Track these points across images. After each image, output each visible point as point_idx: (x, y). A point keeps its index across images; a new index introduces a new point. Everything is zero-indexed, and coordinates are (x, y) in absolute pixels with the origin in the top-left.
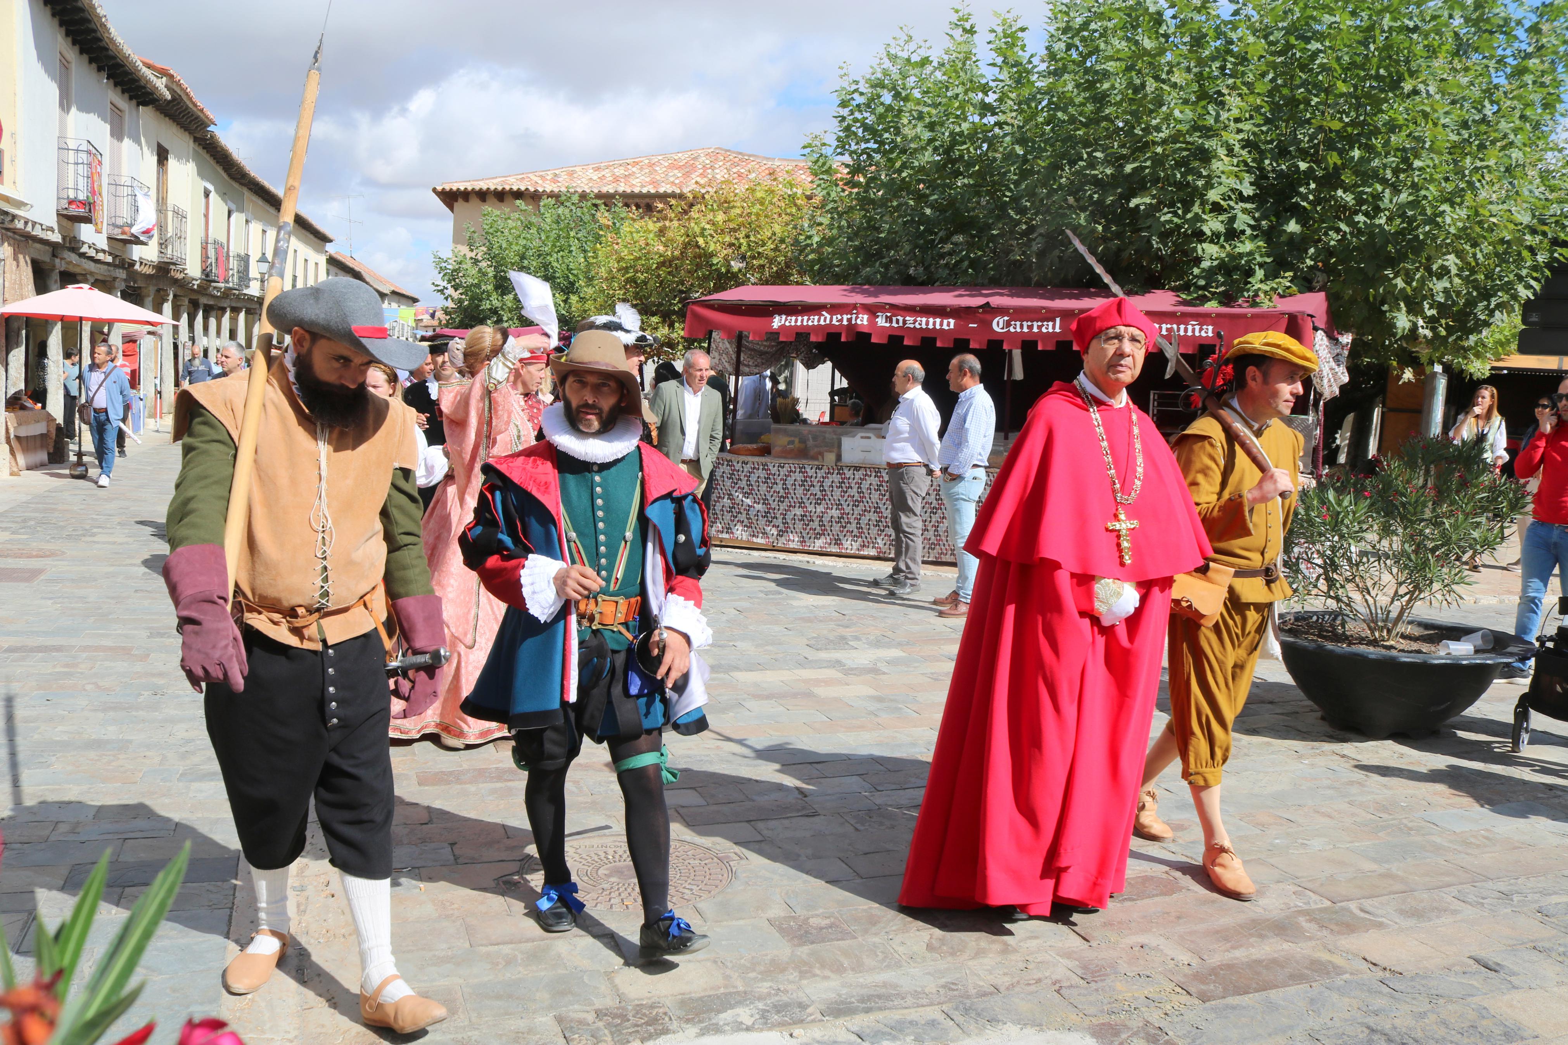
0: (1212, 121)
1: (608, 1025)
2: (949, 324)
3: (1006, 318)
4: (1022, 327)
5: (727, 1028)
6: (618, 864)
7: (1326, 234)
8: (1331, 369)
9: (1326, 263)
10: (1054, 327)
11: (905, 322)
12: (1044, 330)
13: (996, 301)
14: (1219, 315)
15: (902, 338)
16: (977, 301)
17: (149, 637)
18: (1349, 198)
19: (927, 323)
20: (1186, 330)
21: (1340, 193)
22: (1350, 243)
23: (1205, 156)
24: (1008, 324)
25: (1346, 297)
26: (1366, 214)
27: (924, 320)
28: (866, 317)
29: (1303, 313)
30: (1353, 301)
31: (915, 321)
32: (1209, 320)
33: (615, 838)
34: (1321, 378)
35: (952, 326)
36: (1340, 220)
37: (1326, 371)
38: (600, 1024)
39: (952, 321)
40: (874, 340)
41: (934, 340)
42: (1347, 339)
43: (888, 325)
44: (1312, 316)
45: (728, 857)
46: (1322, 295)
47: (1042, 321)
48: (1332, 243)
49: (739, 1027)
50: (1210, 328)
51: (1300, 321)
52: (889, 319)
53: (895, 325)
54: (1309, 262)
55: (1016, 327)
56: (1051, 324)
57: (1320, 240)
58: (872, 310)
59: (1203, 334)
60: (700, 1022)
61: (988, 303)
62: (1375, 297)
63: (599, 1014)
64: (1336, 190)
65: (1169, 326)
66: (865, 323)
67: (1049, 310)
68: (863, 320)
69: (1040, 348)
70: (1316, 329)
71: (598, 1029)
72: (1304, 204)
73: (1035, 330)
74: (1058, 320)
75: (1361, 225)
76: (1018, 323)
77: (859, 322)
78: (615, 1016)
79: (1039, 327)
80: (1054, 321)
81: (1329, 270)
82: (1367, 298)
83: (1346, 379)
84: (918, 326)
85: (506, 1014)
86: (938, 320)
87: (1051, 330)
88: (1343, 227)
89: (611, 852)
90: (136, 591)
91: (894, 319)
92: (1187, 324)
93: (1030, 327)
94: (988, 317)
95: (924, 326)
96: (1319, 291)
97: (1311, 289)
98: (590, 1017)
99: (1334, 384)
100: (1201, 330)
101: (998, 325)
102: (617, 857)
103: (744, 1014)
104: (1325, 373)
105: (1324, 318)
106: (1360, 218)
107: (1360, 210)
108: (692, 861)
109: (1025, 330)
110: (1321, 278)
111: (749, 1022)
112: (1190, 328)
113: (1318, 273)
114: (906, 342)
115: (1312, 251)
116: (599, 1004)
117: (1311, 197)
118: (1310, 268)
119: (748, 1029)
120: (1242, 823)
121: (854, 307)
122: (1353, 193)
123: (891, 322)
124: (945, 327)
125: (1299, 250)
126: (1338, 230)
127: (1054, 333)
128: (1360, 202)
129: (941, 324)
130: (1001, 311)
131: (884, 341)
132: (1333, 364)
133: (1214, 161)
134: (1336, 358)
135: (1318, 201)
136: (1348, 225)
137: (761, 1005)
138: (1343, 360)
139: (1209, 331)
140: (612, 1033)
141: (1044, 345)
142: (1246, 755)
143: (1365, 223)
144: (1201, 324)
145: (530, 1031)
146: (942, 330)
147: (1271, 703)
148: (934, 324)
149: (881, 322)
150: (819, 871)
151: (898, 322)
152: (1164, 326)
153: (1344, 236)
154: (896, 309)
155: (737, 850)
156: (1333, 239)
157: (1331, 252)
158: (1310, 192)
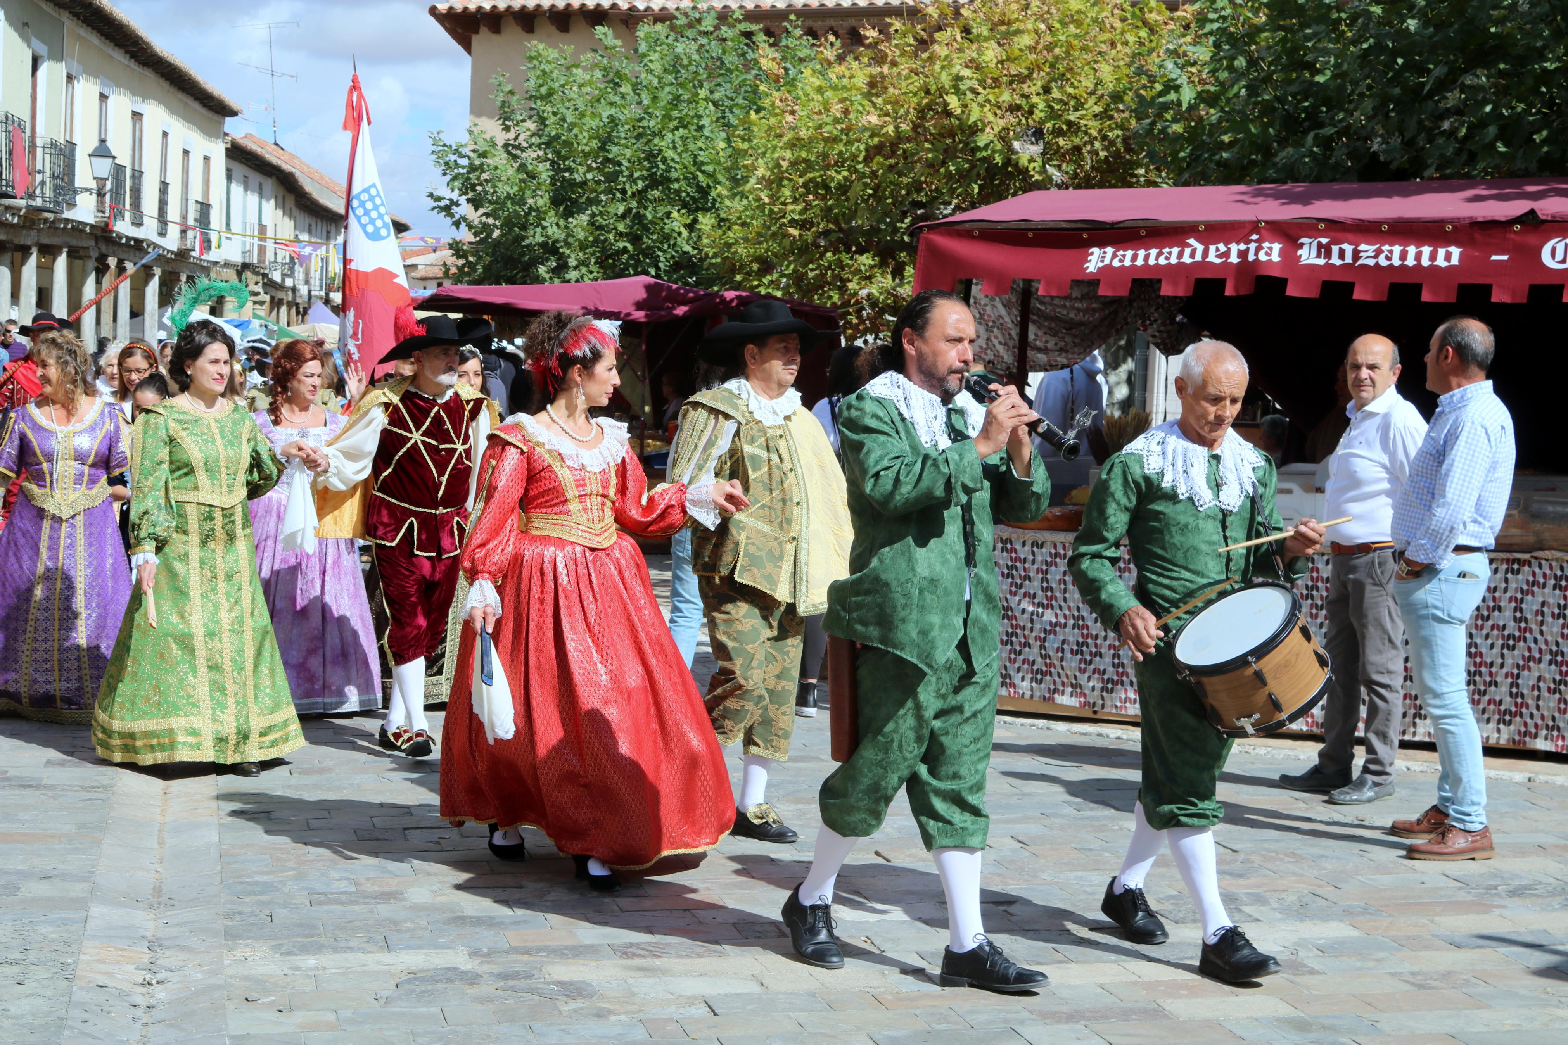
2: (1449, 256)
11: (1356, 255)
13: (1553, 206)
15: (1350, 286)
16: (1505, 209)
19: (1403, 256)
27: (1397, 249)
28: (1277, 247)
31: (1378, 252)
35: (1455, 261)
39: (1456, 251)
40: (1293, 292)
41: (1418, 289)
43: (1321, 262)
52: (1325, 251)
53: (1336, 261)
58: (1290, 233)
61: (1532, 212)
66: (1275, 258)
68: (1271, 253)
77: (1262, 257)
84: (1383, 262)
86: (1426, 250)
91: (1335, 249)
94: (1531, 239)
95: (1396, 262)
114: (1358, 294)
121: (1254, 226)
123: (1328, 255)
124: (1441, 262)
129: (1433, 257)
130: (1560, 226)
131: (1314, 293)
146: (1434, 269)
148: (1418, 256)
149: (1308, 255)
151: (1342, 254)
154: (1338, 228)
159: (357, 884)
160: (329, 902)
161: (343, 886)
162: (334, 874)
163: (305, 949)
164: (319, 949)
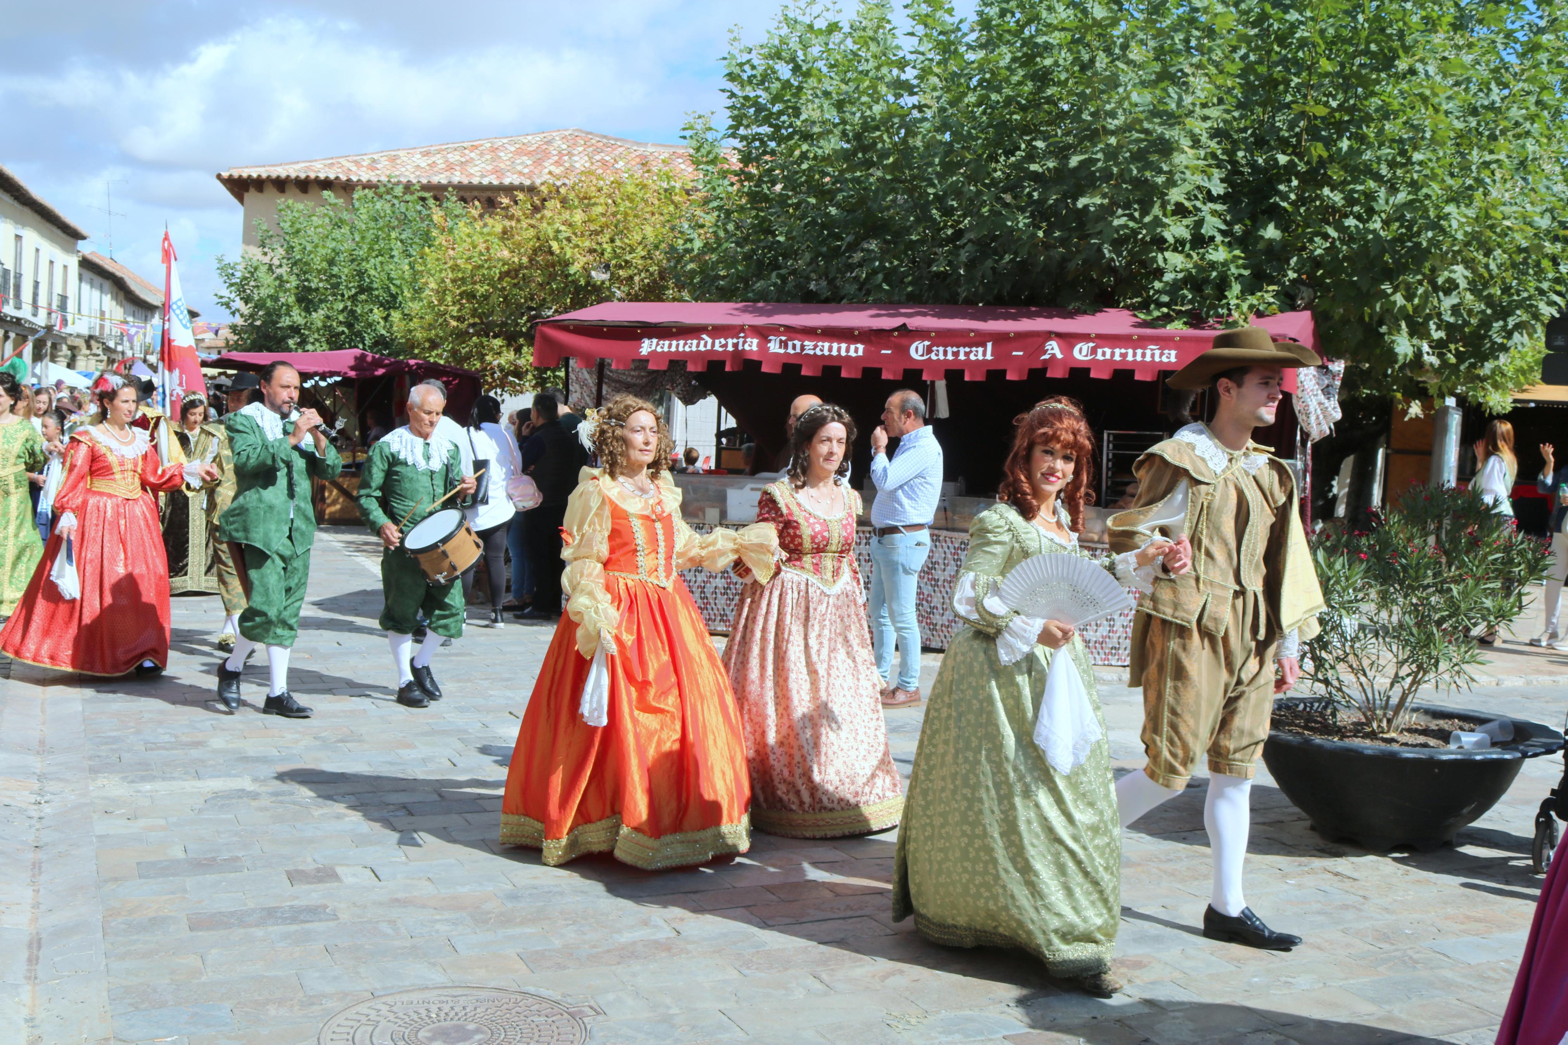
0: (1173, 106)
2: (857, 350)
3: (927, 343)
4: (945, 353)
6: (443, 1024)
7: (1311, 241)
8: (1320, 404)
9: (1311, 276)
10: (984, 354)
11: (803, 348)
12: (972, 357)
13: (916, 322)
14: (1183, 339)
15: (799, 367)
16: (891, 323)
18: (1337, 198)
19: (830, 349)
20: (1144, 355)
21: (1326, 191)
22: (1339, 251)
23: (1166, 148)
24: (929, 350)
25: (1337, 317)
26: (1358, 217)
27: (827, 345)
28: (755, 341)
30: (1345, 321)
31: (816, 346)
32: (1171, 343)
33: (440, 992)
34: (1308, 415)
35: (860, 353)
36: (1329, 224)
37: (1313, 405)
39: (861, 347)
40: (765, 369)
41: (839, 369)
42: (1339, 367)
43: (782, 351)
45: (581, 1012)
46: (1307, 314)
47: (970, 346)
48: (1319, 252)
50: (1173, 353)
52: (784, 344)
53: (790, 351)
54: (1292, 275)
55: (939, 354)
56: (980, 350)
57: (1304, 248)
58: (763, 333)
59: (1165, 360)
61: (904, 325)
62: (1371, 316)
64: (1321, 187)
65: (1123, 351)
66: (755, 348)
67: (978, 333)
68: (752, 345)
69: (967, 378)
72: (1284, 204)
73: (962, 357)
74: (989, 345)
75: (1352, 230)
76: (941, 349)
77: (747, 347)
79: (967, 354)
80: (984, 345)
81: (1314, 283)
82: (1362, 318)
83: (1338, 415)
84: (819, 353)
86: (844, 346)
87: (980, 357)
88: (1331, 232)
89: (434, 1008)
91: (790, 344)
92: (1144, 348)
93: (956, 354)
94: (904, 341)
95: (826, 353)
96: (1305, 309)
97: (1294, 308)
99: (1323, 422)
100: (1162, 355)
101: (917, 351)
102: (442, 1014)
104: (1312, 409)
106: (1351, 222)
107: (1351, 213)
108: (536, 1019)
109: (950, 357)
110: (1306, 293)
112: (1148, 352)
113: (1303, 288)
114: (804, 372)
115: (1294, 261)
117: (1293, 196)
118: (1293, 282)
120: (1214, 958)
121: (742, 328)
122: (1342, 192)
123: (786, 347)
124: (852, 353)
125: (1279, 259)
126: (1326, 237)
127: (984, 361)
128: (1351, 201)
129: (848, 350)
130: (921, 334)
131: (777, 370)
132: (1322, 397)
133: (1175, 154)
134: (1326, 391)
135: (1302, 200)
136: (1336, 229)
138: (1335, 392)
139: (1171, 356)
141: (972, 374)
143: (1356, 227)
144: (1162, 349)
146: (848, 357)
148: (839, 349)
149: (774, 347)
150: (693, 1027)
151: (794, 347)
152: (1118, 351)
153: (1333, 243)
154: (792, 331)
155: (592, 1003)
156: (1319, 247)
157: (1317, 263)
158: (1291, 190)
159: (176, 737)
160: (158, 748)
161: (167, 738)
162: (160, 731)
163: (143, 779)
164: (153, 779)
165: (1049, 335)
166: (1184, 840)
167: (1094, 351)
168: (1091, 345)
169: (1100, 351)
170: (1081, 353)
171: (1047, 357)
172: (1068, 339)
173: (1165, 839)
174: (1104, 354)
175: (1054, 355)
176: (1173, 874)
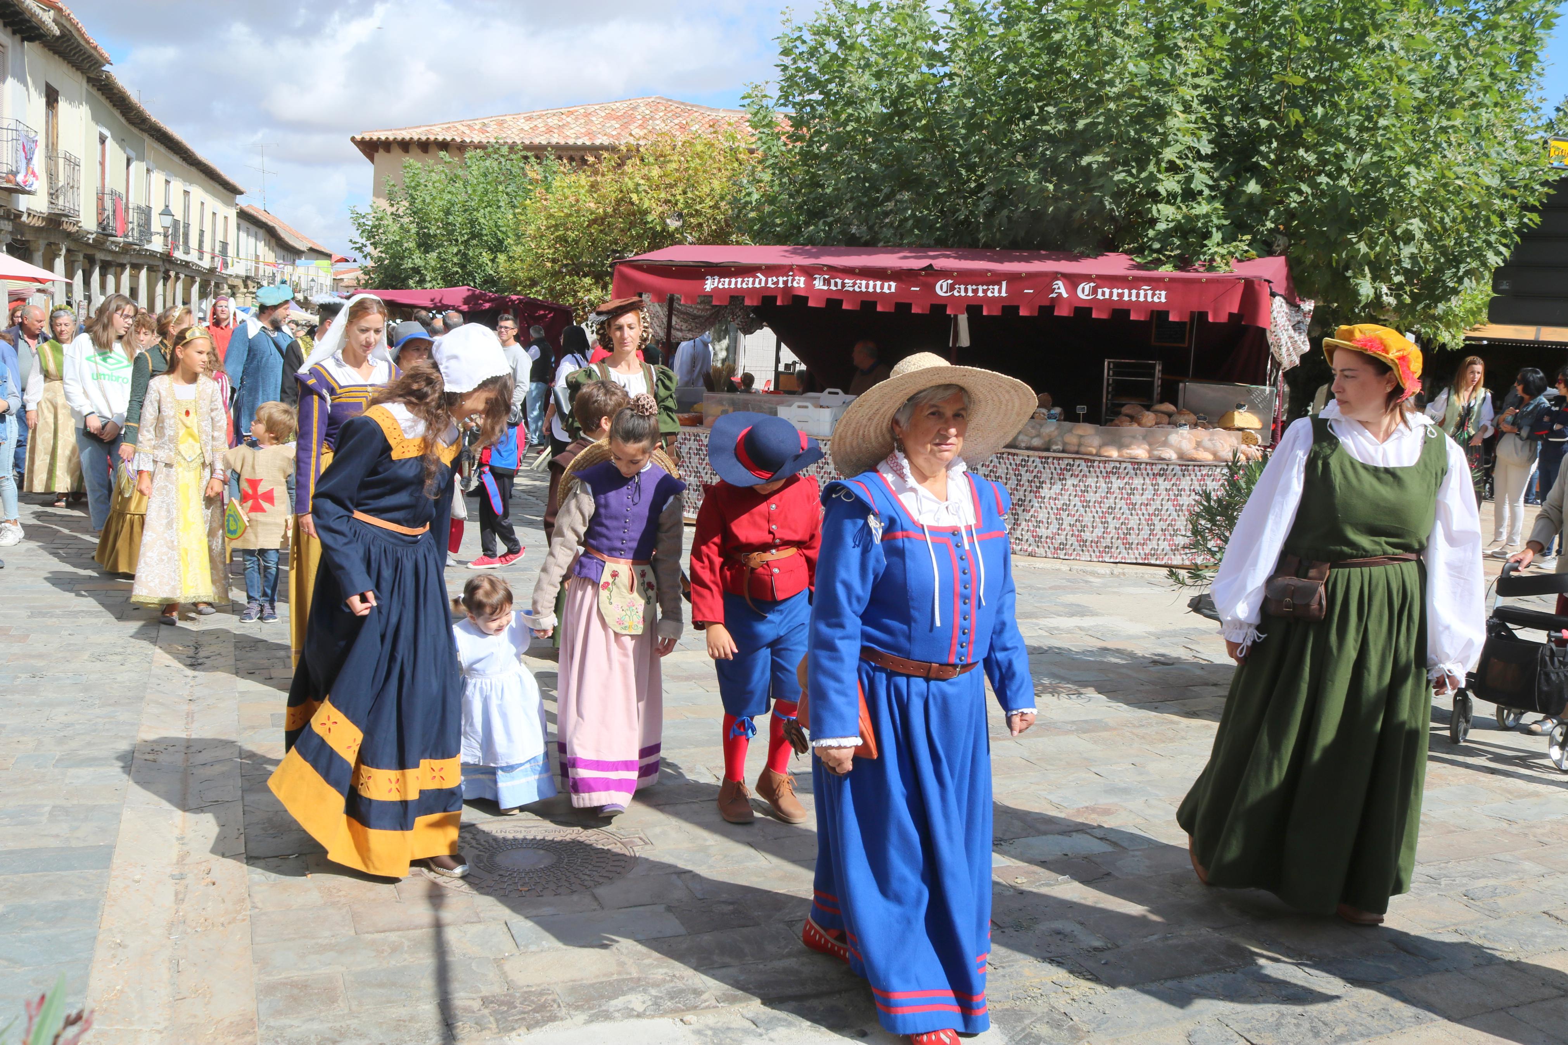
0: (1167, 76)
1: (493, 1013)
2: (890, 287)
3: (950, 281)
4: (966, 290)
5: (617, 1014)
7: (1287, 196)
8: (1290, 337)
9: (1287, 226)
10: (1000, 291)
11: (843, 285)
12: (989, 294)
13: (941, 263)
14: (1172, 280)
15: (840, 302)
16: (918, 264)
17: (29, 617)
18: (1311, 158)
19: (867, 286)
20: (1138, 295)
21: (1301, 152)
22: (1313, 205)
23: (1160, 112)
24: (952, 288)
25: (1308, 262)
26: (1329, 175)
27: (864, 282)
28: (802, 279)
29: (1260, 278)
30: (1315, 266)
31: (854, 284)
32: (1162, 284)
34: (1280, 347)
35: (893, 290)
36: (1303, 180)
37: (1284, 338)
38: (486, 1012)
39: (893, 284)
40: (811, 304)
41: (874, 304)
42: (1308, 306)
43: (826, 288)
44: (1269, 282)
45: (631, 842)
46: (1283, 258)
47: (988, 285)
48: (1293, 205)
49: (630, 1013)
50: (1163, 293)
51: (1257, 287)
52: (827, 282)
53: (833, 288)
54: (1270, 225)
55: (960, 291)
56: (996, 288)
57: (1281, 202)
58: (809, 272)
59: (1156, 300)
60: (590, 1008)
61: (931, 265)
62: (1337, 262)
63: (486, 1001)
64: (1297, 149)
65: (1120, 291)
66: (802, 285)
67: (994, 273)
68: (799, 282)
69: (985, 313)
70: (1273, 295)
71: (483, 1016)
72: (1264, 163)
73: (980, 294)
74: (1004, 284)
75: (1324, 186)
76: (962, 287)
77: (795, 285)
78: (502, 1003)
79: (985, 291)
80: (1000, 285)
81: (1290, 233)
82: (1330, 263)
83: (1307, 348)
84: (857, 290)
85: (389, 1002)
86: (879, 283)
87: (996, 294)
88: (1305, 188)
90: (18, 568)
91: (832, 281)
92: (1139, 289)
93: (975, 291)
94: (930, 280)
95: (864, 290)
96: (1280, 255)
97: (1270, 253)
98: (476, 1005)
99: (1293, 353)
100: (1153, 295)
101: (941, 288)
103: (637, 1000)
104: (1283, 342)
105: (1284, 284)
106: (1323, 179)
107: (1323, 171)
108: (594, 847)
109: (970, 294)
110: (1281, 242)
111: (640, 1008)
112: (1142, 293)
113: (1279, 237)
114: (845, 306)
115: (1272, 212)
116: (485, 991)
117: (1272, 156)
118: (1270, 231)
119: (639, 1016)
121: (790, 268)
122: (1315, 152)
123: (829, 284)
124: (886, 290)
125: (1258, 212)
126: (1300, 192)
127: (1000, 298)
128: (1322, 161)
129: (882, 287)
130: (945, 274)
131: (822, 305)
132: (1292, 332)
133: (1169, 118)
134: (1296, 327)
135: (1280, 161)
136: (1309, 186)
137: (654, 992)
138: (1305, 328)
139: (1162, 297)
140: (497, 1021)
141: (989, 310)
142: (1183, 738)
143: (1328, 184)
144: (1154, 289)
145: (412, 1019)
146: (883, 294)
147: (1215, 685)
148: (875, 287)
149: (818, 284)
150: (726, 856)
151: (836, 284)
152: (1115, 291)
153: (1306, 198)
154: (834, 271)
155: (642, 835)
156: (1294, 200)
157: (1291, 214)
158: (1271, 151)
165: (1056, 276)
166: (1156, 709)
167: (1094, 291)
168: (1092, 284)
169: (1100, 291)
170: (1084, 292)
171: (1054, 295)
172: (1073, 280)
173: (1140, 708)
174: (1104, 293)
175: (1060, 294)
176: (1143, 738)
